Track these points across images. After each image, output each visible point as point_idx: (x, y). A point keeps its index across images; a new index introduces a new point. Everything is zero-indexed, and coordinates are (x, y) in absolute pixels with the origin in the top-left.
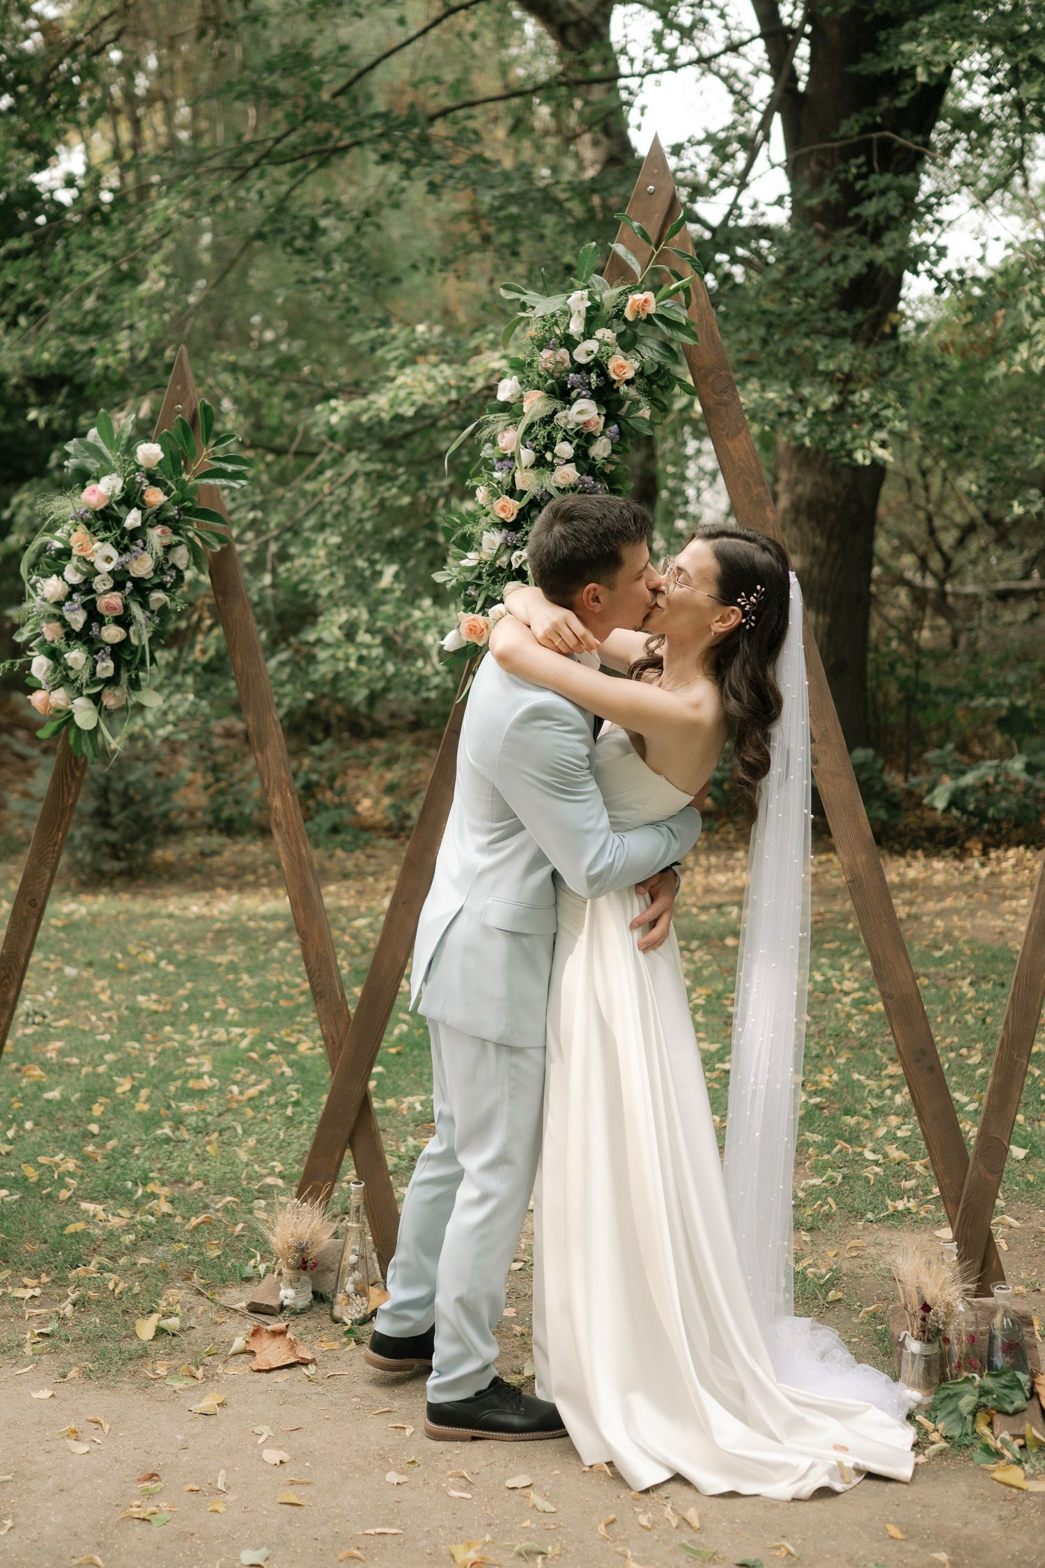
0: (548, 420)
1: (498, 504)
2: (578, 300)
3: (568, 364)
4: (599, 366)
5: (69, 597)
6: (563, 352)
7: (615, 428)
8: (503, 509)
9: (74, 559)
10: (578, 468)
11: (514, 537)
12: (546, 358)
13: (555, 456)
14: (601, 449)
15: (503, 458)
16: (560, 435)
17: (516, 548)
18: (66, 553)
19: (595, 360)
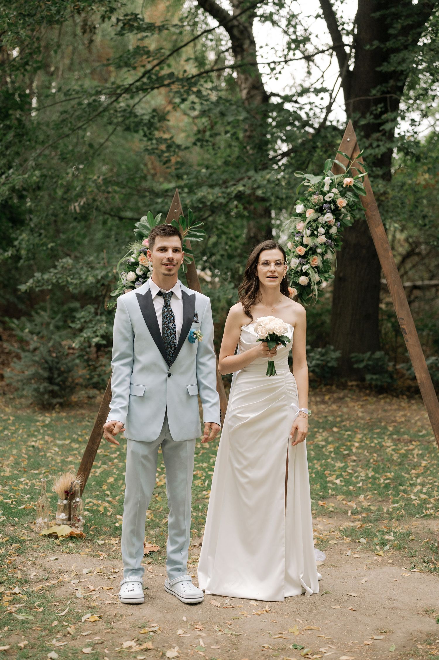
0: (315, 220)
1: (297, 249)
2: (328, 180)
3: (322, 201)
4: (334, 201)
5: (137, 279)
6: (321, 197)
7: (339, 223)
8: (300, 251)
9: (140, 266)
10: (326, 237)
11: (303, 261)
12: (315, 198)
13: (318, 232)
14: (334, 231)
15: (299, 233)
16: (320, 225)
17: (304, 264)
18: (136, 264)
19: (333, 200)
